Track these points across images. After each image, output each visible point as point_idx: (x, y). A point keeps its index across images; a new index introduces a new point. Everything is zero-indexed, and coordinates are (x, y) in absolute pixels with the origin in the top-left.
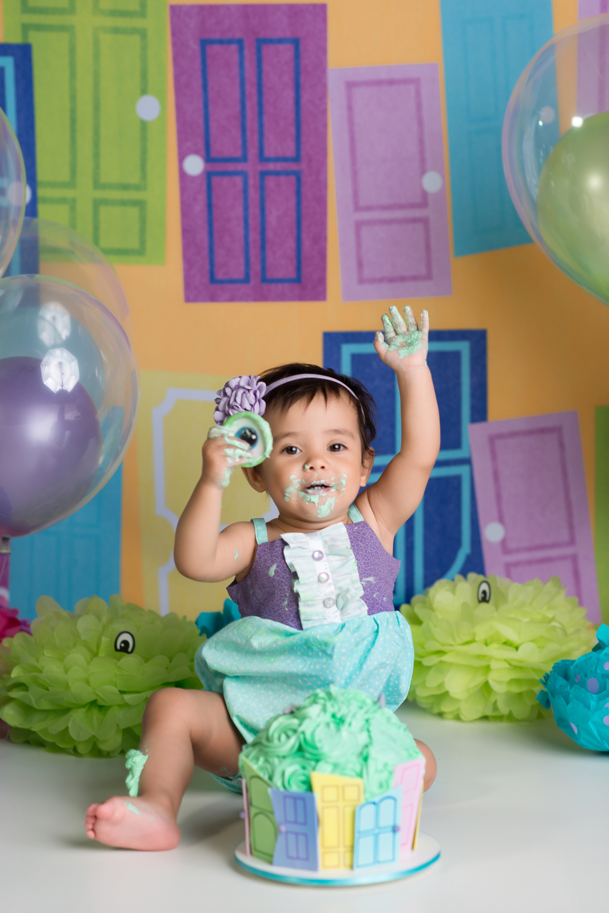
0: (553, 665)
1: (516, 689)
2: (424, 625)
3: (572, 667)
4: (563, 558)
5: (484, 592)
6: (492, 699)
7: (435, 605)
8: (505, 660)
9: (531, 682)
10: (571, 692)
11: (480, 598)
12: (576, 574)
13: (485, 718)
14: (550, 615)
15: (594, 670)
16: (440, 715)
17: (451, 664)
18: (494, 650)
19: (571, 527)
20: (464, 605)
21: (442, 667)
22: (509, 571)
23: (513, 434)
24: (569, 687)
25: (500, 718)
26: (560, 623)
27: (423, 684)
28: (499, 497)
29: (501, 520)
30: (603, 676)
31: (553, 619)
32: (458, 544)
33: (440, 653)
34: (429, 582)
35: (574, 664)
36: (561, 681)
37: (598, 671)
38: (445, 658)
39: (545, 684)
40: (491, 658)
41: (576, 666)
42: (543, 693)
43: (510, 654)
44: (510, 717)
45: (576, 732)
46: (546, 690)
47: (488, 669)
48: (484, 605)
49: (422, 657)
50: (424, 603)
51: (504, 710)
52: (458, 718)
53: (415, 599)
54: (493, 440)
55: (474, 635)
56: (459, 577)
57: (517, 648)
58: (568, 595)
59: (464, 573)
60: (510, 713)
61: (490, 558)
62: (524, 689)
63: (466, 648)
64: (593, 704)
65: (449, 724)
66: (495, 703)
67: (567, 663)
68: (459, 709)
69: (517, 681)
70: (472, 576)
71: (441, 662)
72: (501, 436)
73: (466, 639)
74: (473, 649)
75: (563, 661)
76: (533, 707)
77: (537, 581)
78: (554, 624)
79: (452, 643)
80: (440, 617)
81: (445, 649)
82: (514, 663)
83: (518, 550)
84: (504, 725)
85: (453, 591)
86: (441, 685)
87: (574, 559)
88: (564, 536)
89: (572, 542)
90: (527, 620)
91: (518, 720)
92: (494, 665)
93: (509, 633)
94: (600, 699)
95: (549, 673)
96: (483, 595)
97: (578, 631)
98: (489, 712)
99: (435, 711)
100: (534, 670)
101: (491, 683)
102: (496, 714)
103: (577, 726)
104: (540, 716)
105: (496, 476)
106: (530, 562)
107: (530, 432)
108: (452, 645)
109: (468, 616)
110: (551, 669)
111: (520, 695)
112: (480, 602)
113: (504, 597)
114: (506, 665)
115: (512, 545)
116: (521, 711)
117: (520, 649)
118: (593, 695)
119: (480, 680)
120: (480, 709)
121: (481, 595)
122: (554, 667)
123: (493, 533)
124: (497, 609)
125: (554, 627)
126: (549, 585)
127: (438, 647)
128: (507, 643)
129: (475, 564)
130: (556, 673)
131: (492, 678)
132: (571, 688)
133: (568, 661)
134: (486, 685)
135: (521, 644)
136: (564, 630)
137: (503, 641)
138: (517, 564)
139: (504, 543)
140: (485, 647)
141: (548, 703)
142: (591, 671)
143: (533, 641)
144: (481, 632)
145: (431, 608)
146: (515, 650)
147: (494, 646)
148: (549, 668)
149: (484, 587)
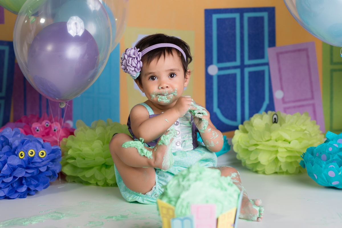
0: (307, 149)
1: (289, 160)
2: (249, 133)
3: (315, 150)
4: (308, 105)
5: (275, 119)
6: (279, 165)
7: (254, 125)
8: (285, 148)
9: (297, 157)
10: (314, 160)
11: (273, 121)
12: (314, 112)
13: (276, 173)
14: (304, 128)
15: (324, 151)
16: (257, 172)
17: (261, 150)
18: (280, 144)
19: (312, 92)
20: (267, 124)
21: (257, 151)
22: (285, 110)
23: (287, 52)
24: (313, 158)
25: (282, 173)
26: (308, 131)
27: (249, 158)
28: (281, 79)
29: (282, 89)
30: (328, 153)
31: (306, 130)
32: (263, 99)
33: (256, 145)
34: (251, 115)
35: (316, 149)
36: (310, 156)
37: (326, 151)
38: (258, 147)
39: (303, 158)
40: (278, 147)
41: (317, 149)
42: (302, 162)
43: (287, 145)
44: (287, 173)
45: (316, 178)
46: (303, 160)
47: (277, 151)
48: (275, 124)
49: (248, 147)
50: (249, 124)
51: (284, 169)
52: (264, 173)
53: (245, 123)
54: (278, 55)
55: (271, 137)
56: (264, 113)
57: (290, 143)
58: (311, 120)
59: (266, 111)
60: (287, 171)
61: (278, 105)
62: (293, 160)
63: (267, 143)
64: (323, 166)
65: (260, 176)
66: (280, 166)
67: (313, 148)
68: (264, 169)
69: (290, 157)
70: (270, 112)
71: (257, 149)
72: (282, 53)
73: (267, 139)
74: (271, 143)
75: (311, 147)
76: (297, 168)
77: (298, 114)
78: (306, 132)
79: (262, 141)
80: (256, 129)
81: (258, 143)
82: (289, 149)
83: (289, 102)
84: (284, 176)
85: (262, 118)
86: (257, 159)
87: (314, 105)
88: (309, 95)
89: (313, 98)
90: (294, 130)
91: (290, 174)
92: (280, 150)
93: (287, 136)
94: (327, 164)
95: (305, 153)
96: (275, 120)
97: (316, 135)
98: (278, 170)
99: (254, 170)
100: (297, 152)
101: (279, 158)
102: (281, 171)
103: (317, 176)
104: (300, 172)
105: (280, 70)
106: (294, 107)
107: (294, 51)
108: (261, 142)
109: (268, 129)
110: (306, 151)
111: (291, 163)
112: (273, 123)
113: (284, 121)
114: (285, 150)
115: (287, 100)
116: (292, 170)
117: (291, 143)
118: (324, 162)
119: (274, 156)
120: (273, 169)
121: (274, 120)
122: (307, 150)
123: (278, 95)
124: (281, 125)
125: (306, 134)
126: (303, 115)
127: (255, 142)
128: (285, 140)
129: (271, 107)
130: (308, 153)
131: (279, 156)
132: (314, 159)
133: (313, 147)
134: (276, 158)
135: (292, 141)
136: (310, 134)
137: (284, 139)
138: (289, 108)
139: (283, 99)
140: (276, 142)
141: (304, 166)
142: (323, 151)
143: (297, 139)
144: (274, 136)
145: (252, 126)
146: (289, 143)
147: (280, 142)
148: (305, 151)
149: (275, 116)
